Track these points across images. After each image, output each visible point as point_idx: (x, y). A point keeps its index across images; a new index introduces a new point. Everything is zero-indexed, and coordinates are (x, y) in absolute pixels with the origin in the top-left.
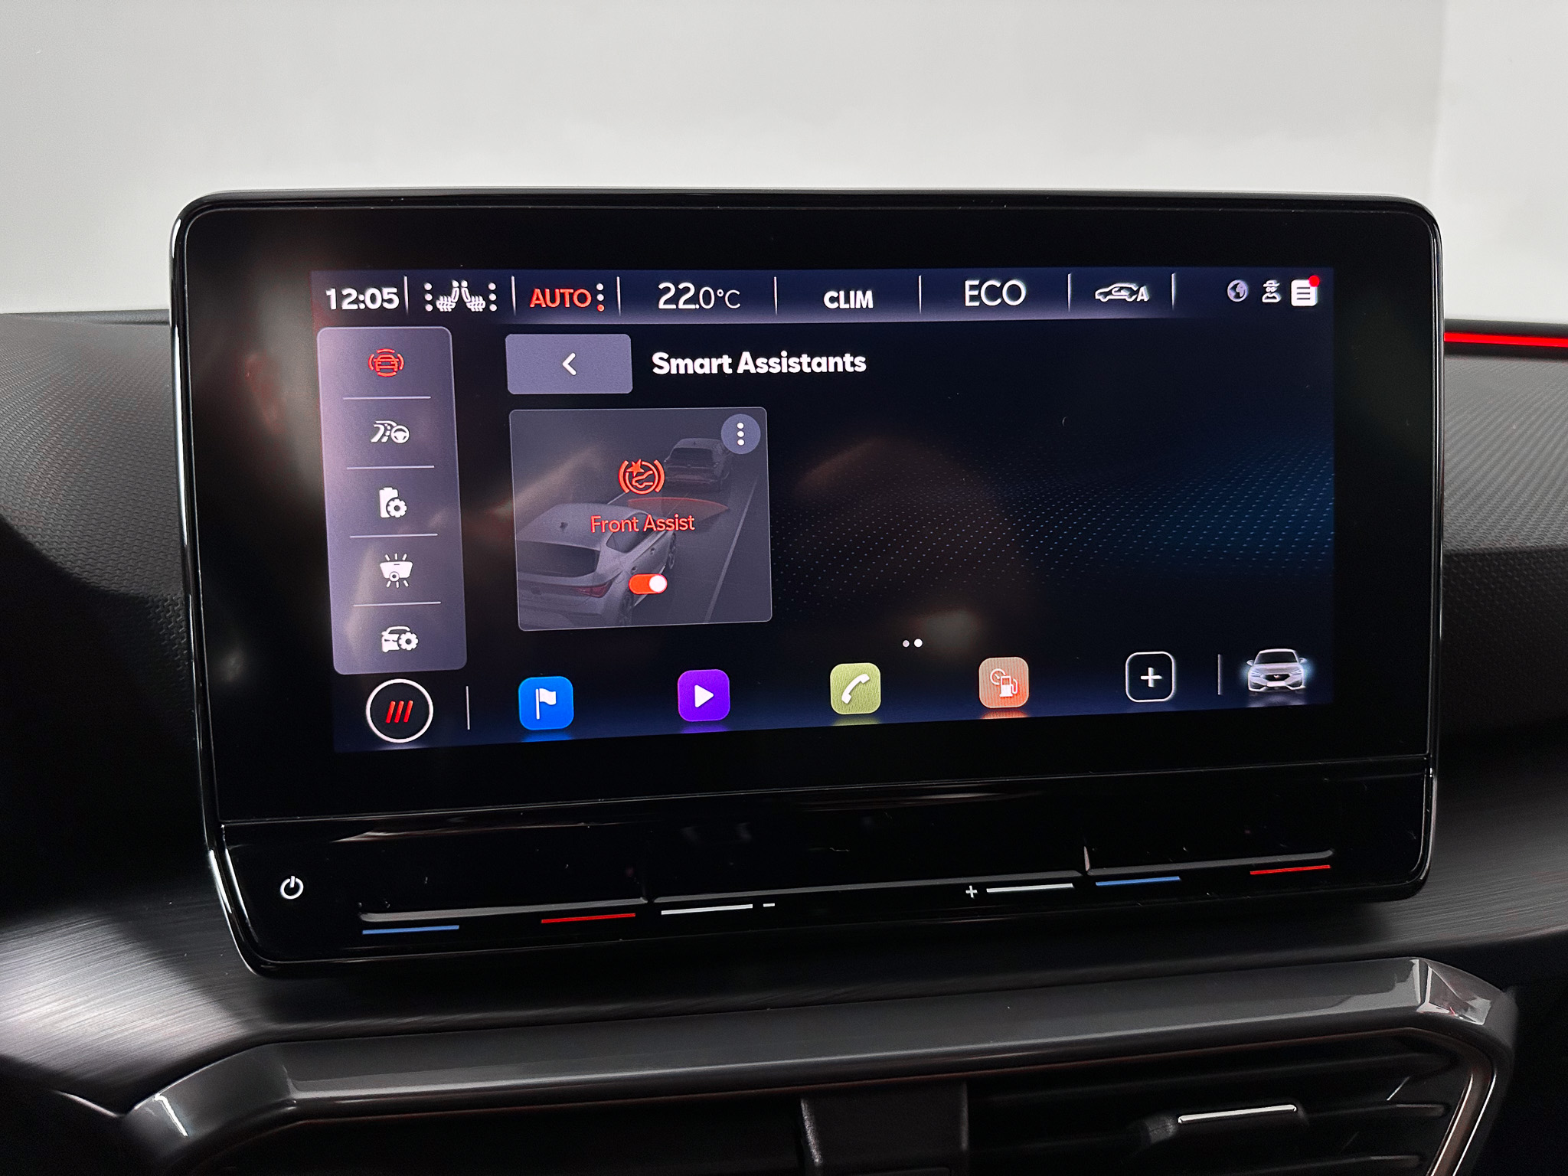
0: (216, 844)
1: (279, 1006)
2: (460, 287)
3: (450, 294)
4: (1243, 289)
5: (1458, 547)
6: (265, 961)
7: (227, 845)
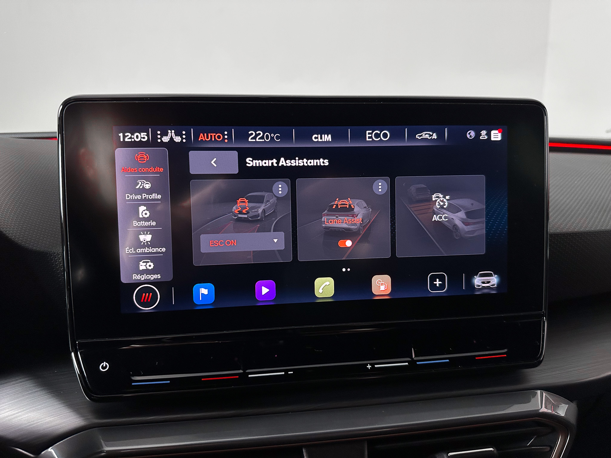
0: (74, 349)
1: (99, 413)
2: (171, 133)
3: (167, 136)
4: (473, 134)
5: (555, 231)
6: (94, 396)
7: (79, 350)
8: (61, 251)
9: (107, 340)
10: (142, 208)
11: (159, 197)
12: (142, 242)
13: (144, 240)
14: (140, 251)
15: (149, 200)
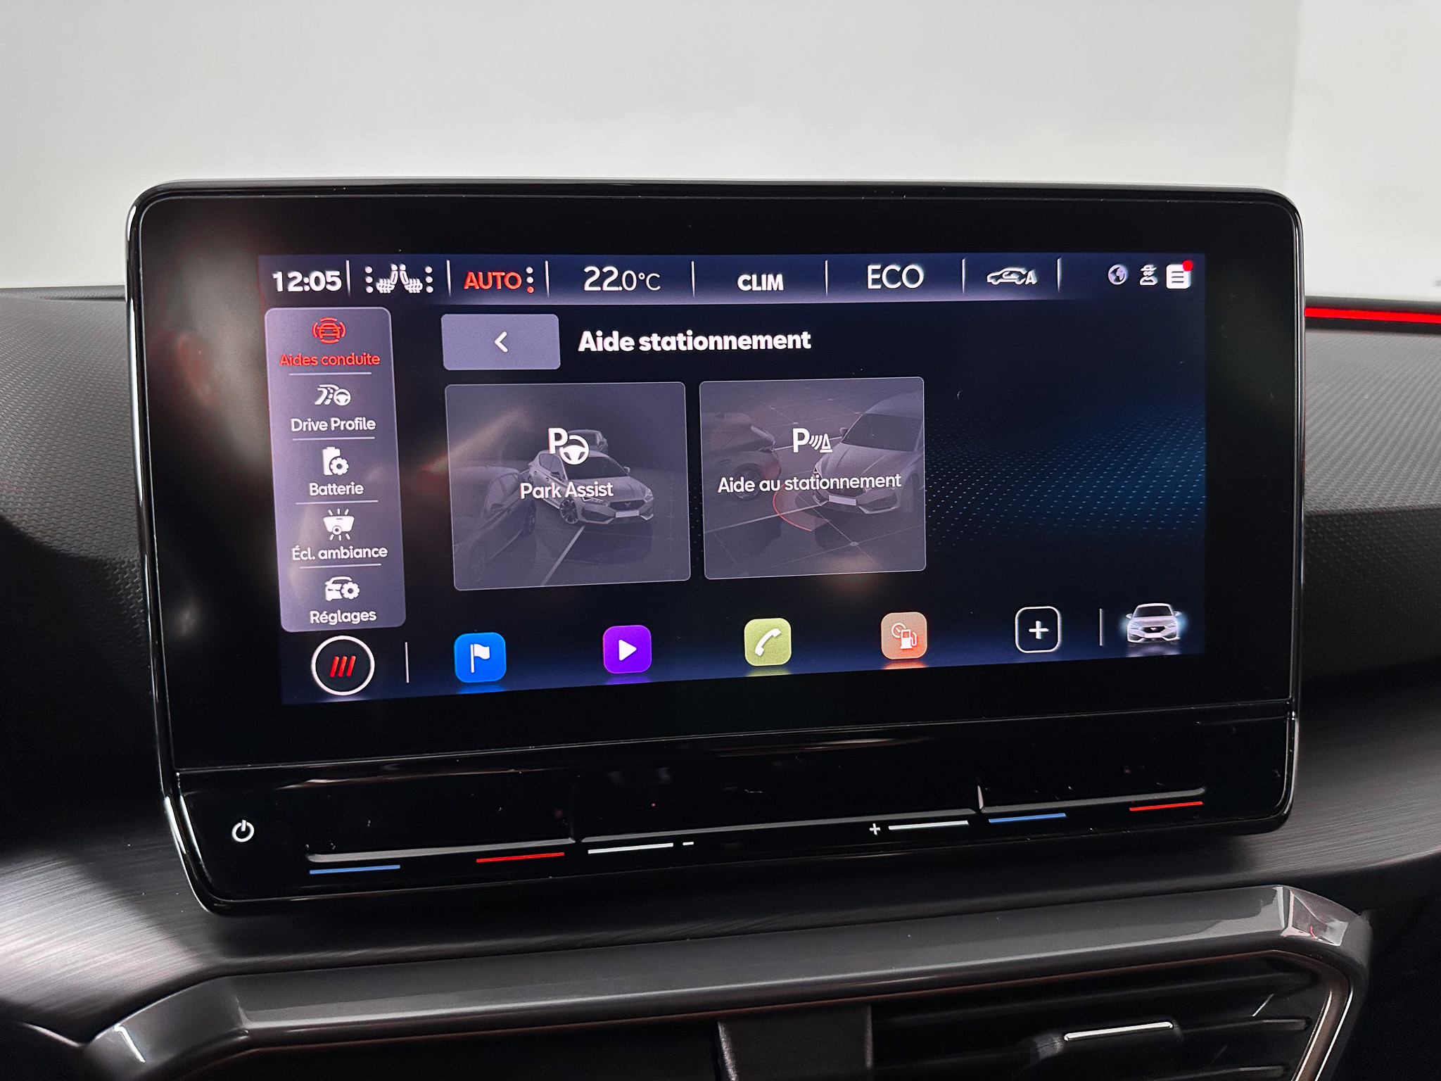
0: (171, 791)
1: (234, 942)
2: (399, 270)
3: (388, 276)
4: (1122, 274)
5: (1318, 509)
6: (218, 901)
7: (182, 791)
8: (137, 557)
9: (249, 767)
10: (330, 453)
11: (371, 425)
12: (332, 533)
13: (337, 530)
14: (327, 554)
15: (346, 432)
